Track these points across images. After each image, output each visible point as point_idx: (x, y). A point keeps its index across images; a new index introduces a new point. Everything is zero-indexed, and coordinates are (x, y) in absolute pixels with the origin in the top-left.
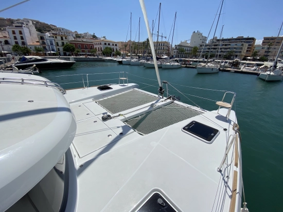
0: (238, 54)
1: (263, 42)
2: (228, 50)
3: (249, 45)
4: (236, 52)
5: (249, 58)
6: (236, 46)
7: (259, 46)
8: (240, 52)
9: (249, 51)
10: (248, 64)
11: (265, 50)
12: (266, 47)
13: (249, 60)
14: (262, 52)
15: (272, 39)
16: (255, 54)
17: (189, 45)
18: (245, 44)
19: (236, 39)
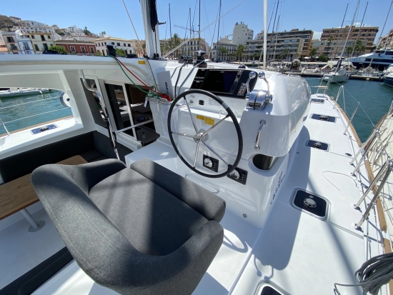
0: (294, 53)
1: (322, 36)
2: (282, 48)
3: (306, 41)
4: (291, 51)
5: (306, 58)
6: (290, 43)
7: (317, 41)
8: (296, 50)
9: (306, 49)
10: (309, 65)
11: (325, 46)
12: (326, 42)
13: (307, 60)
14: (321, 50)
15: (333, 31)
16: (313, 52)
17: (231, 43)
18: (301, 39)
19: (290, 33)
